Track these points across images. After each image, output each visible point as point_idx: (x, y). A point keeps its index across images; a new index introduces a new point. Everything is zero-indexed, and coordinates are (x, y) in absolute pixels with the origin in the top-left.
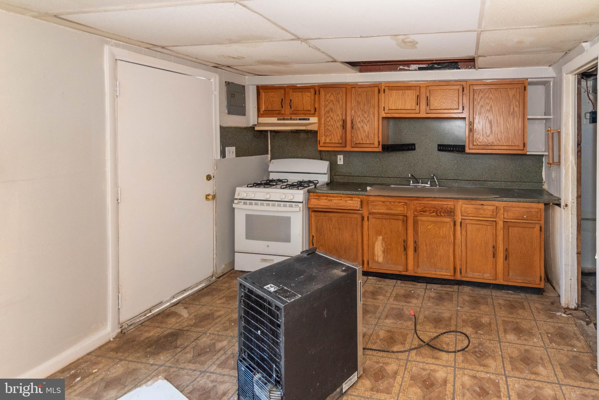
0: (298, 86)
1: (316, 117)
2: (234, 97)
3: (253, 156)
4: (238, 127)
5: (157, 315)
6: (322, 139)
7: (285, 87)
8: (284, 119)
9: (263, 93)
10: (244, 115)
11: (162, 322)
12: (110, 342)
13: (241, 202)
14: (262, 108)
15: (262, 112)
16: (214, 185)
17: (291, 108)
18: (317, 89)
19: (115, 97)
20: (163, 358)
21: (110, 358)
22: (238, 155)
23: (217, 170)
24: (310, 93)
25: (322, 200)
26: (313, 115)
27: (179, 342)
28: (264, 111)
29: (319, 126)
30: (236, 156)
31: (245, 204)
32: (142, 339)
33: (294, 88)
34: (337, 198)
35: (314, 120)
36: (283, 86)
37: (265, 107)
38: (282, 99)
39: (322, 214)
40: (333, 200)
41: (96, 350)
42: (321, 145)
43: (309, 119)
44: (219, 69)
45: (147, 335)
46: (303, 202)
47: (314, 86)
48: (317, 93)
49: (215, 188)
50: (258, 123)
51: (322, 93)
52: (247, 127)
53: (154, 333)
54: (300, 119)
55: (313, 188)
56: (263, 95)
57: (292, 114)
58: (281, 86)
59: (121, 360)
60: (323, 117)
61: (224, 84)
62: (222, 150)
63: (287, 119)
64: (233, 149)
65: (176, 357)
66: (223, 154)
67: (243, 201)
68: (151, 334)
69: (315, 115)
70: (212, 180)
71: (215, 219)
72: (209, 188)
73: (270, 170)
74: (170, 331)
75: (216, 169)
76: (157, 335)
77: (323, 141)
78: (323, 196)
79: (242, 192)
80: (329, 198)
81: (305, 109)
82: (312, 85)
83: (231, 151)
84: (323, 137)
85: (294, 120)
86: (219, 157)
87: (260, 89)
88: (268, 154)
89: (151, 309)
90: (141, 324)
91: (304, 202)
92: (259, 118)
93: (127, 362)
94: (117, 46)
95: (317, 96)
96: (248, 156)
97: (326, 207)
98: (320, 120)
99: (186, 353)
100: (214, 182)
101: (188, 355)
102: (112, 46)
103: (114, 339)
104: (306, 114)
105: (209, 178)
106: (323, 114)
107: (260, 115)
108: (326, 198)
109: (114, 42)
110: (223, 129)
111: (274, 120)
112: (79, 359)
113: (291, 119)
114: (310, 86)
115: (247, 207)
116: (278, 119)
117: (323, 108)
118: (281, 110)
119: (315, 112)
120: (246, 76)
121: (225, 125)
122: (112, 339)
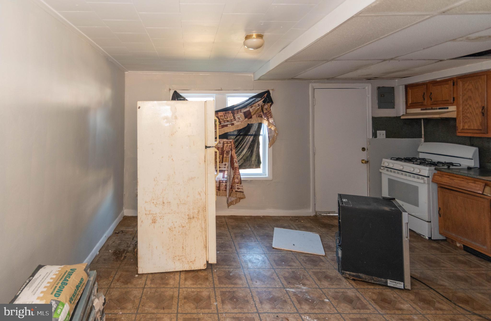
0: (438, 80)
1: (454, 105)
2: (384, 96)
3: (403, 139)
4: (387, 117)
5: (331, 217)
6: (460, 126)
7: (427, 82)
8: (426, 109)
9: (410, 90)
10: (394, 108)
11: (331, 220)
12: (311, 216)
13: (385, 169)
14: (409, 102)
15: (409, 105)
16: (368, 155)
17: (431, 100)
18: (455, 80)
19: (313, 106)
20: (323, 230)
21: (308, 221)
22: (387, 136)
23: (369, 146)
24: (448, 85)
25: (444, 178)
26: (452, 104)
27: (332, 229)
28: (411, 103)
29: (458, 114)
30: (386, 138)
31: (387, 171)
32: (321, 221)
33: (435, 83)
34: (459, 179)
35: (452, 108)
36: (425, 82)
37: (411, 101)
38: (424, 93)
39: (447, 191)
40: (455, 180)
41: (306, 216)
42: (459, 130)
43: (448, 108)
44: (372, 80)
45: (323, 221)
46: (428, 177)
47: (453, 78)
48: (455, 84)
49: (368, 157)
50: (406, 113)
51: (460, 83)
52: (397, 117)
53: (326, 221)
54: (440, 109)
55: (446, 168)
56: (410, 91)
57: (432, 105)
58: (424, 82)
59: (311, 223)
60: (461, 106)
61: (376, 89)
62: (374, 132)
63: (429, 109)
64: (384, 132)
65: (328, 232)
66: (375, 135)
67: (386, 168)
68: (325, 221)
69: (454, 104)
70: (366, 151)
71: (368, 177)
72: (364, 156)
73: (419, 150)
74: (332, 224)
75: (369, 144)
76: (327, 222)
77: (461, 128)
78: (446, 175)
79: (387, 162)
80: (451, 177)
81: (444, 100)
82: (449, 78)
83: (381, 134)
84: (462, 124)
85: (435, 109)
86: (371, 137)
87: (407, 87)
88: (421, 137)
89: (330, 212)
90: (324, 216)
91: (430, 177)
92: (407, 110)
93: (312, 224)
94: (315, 82)
95: (455, 86)
96: (398, 138)
97: (448, 184)
98: (458, 108)
99: (332, 233)
100: (368, 153)
101: (333, 234)
102: (313, 83)
103: (313, 216)
104: (445, 104)
105: (364, 149)
106: (461, 102)
107: (408, 106)
108: (448, 176)
109: (313, 81)
110: (374, 119)
111: (418, 110)
112: (300, 216)
113: (432, 109)
114: (449, 79)
115: (389, 173)
116: (422, 110)
117: (461, 97)
118: (423, 102)
119: (454, 101)
120: (396, 79)
121: (376, 116)
122: (312, 216)
